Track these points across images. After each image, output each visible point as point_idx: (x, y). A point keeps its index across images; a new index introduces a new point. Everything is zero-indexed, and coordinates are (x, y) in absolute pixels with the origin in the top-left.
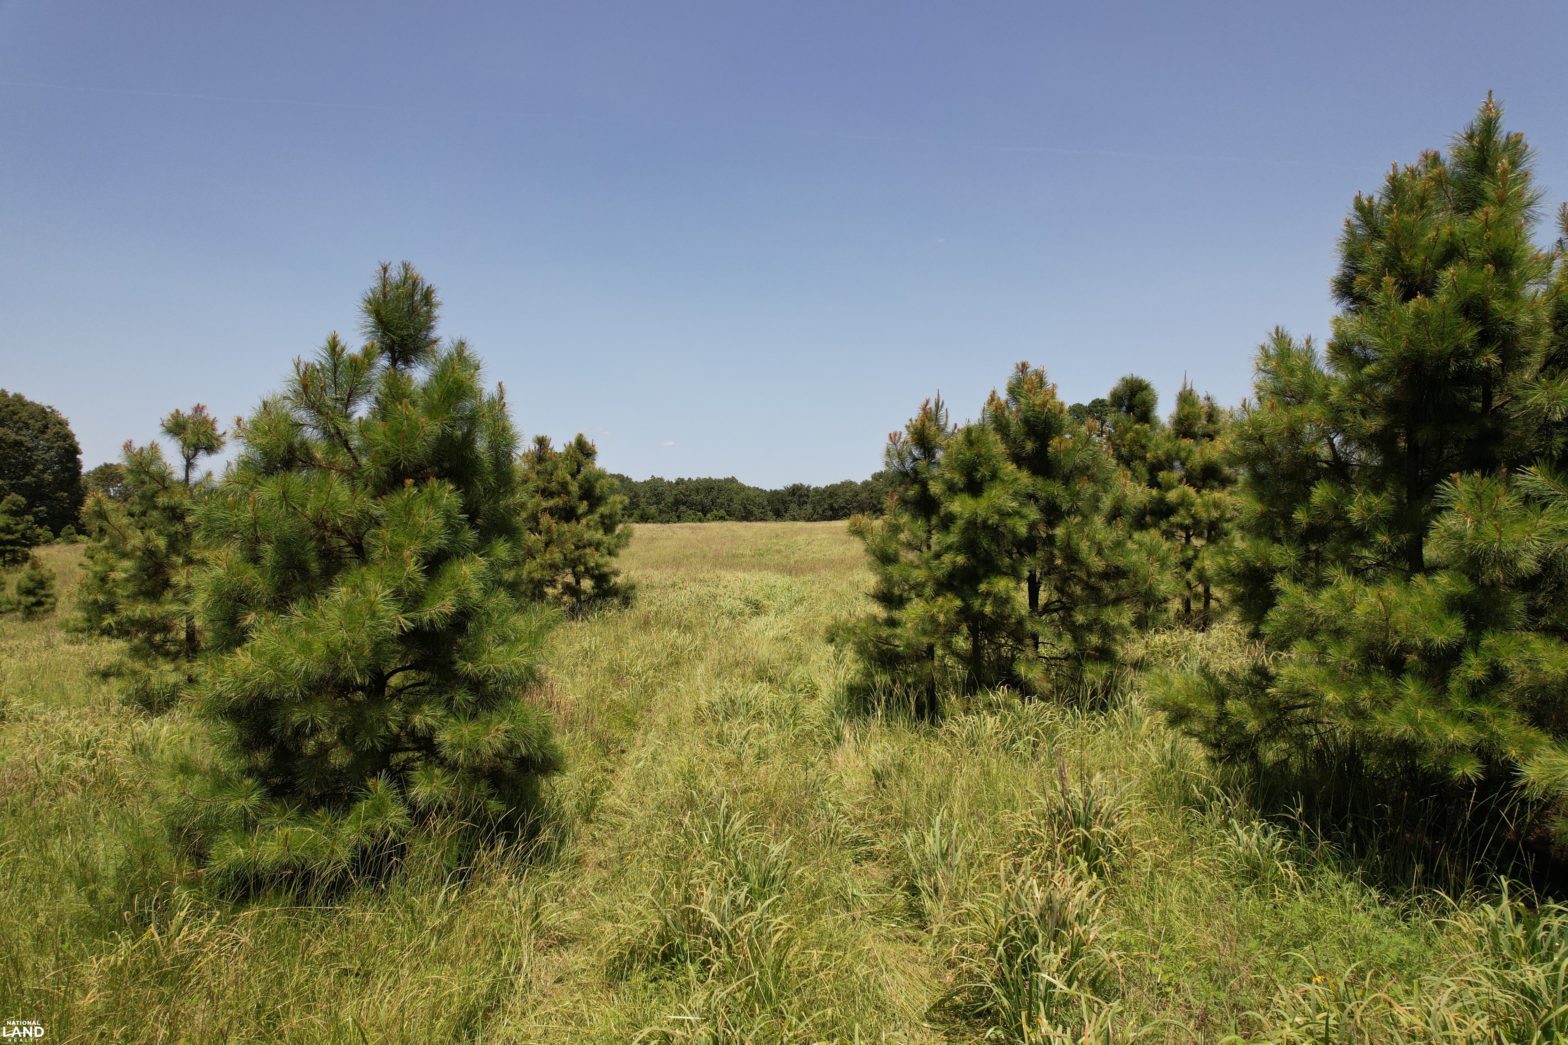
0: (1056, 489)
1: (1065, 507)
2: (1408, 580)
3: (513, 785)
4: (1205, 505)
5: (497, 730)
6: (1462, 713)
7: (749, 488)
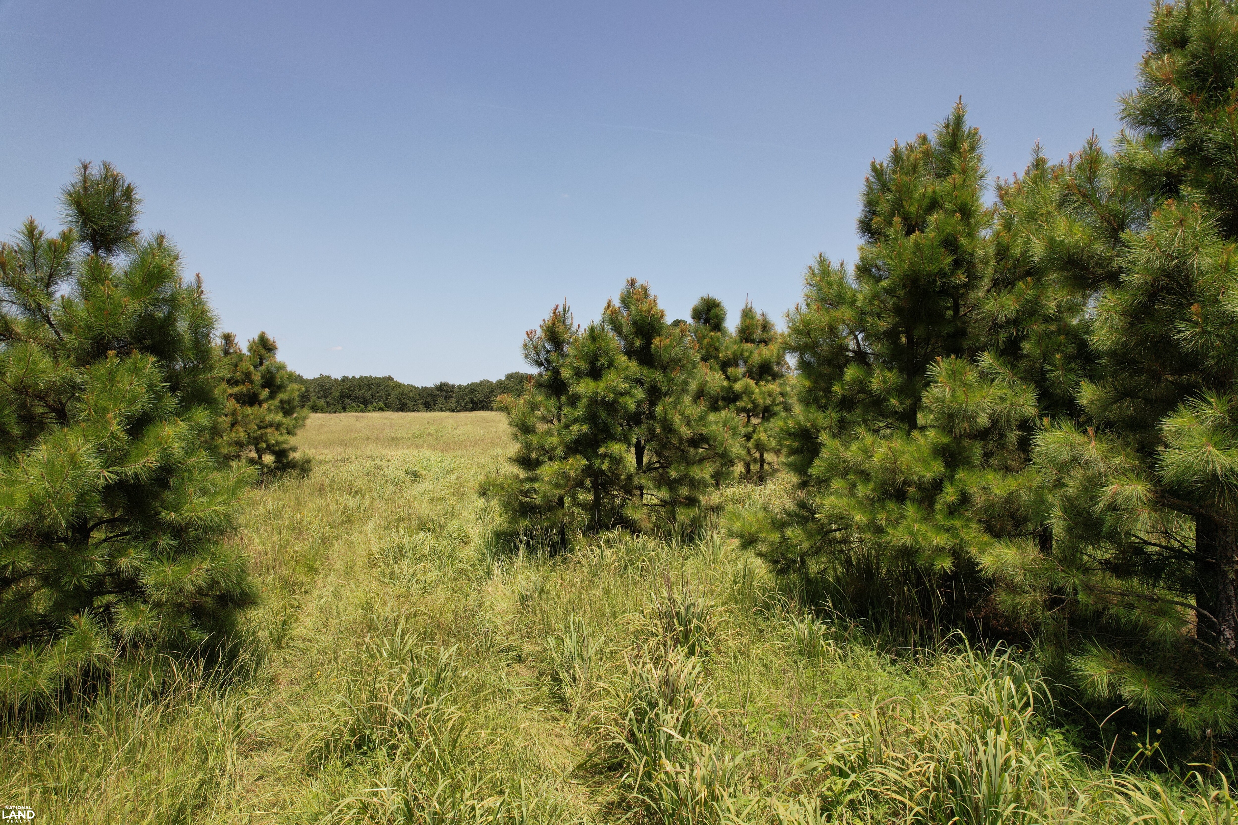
0: (658, 376)
1: (664, 389)
2: (908, 434)
3: (214, 617)
4: (762, 393)
5: (199, 569)
6: (943, 525)
7: (404, 385)
